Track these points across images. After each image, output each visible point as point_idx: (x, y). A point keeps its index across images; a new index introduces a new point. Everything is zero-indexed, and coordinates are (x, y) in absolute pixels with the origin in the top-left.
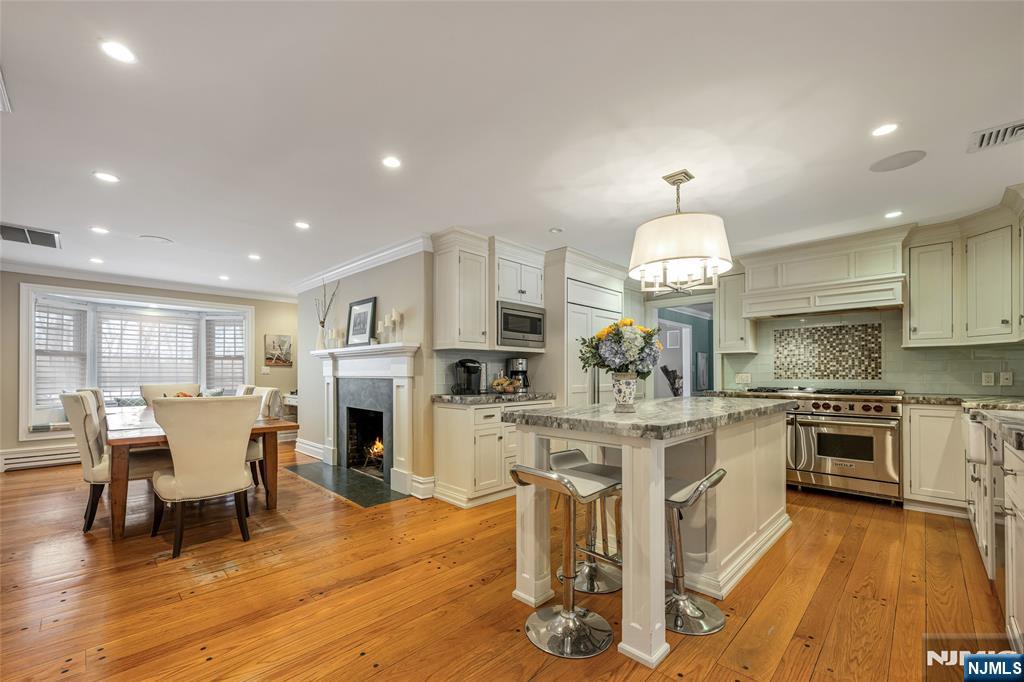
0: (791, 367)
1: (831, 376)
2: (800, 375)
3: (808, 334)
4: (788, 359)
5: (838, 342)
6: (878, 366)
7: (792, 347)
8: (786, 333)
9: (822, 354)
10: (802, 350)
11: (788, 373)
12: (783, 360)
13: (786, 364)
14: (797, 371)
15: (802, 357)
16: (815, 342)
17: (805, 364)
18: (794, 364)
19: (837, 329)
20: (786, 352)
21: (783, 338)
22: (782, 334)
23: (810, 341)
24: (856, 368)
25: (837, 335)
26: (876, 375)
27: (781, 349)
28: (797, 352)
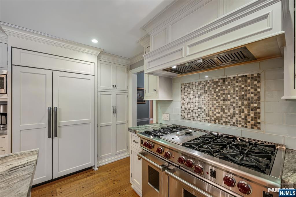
0: (190, 111)
1: (217, 121)
2: (196, 118)
3: (201, 86)
4: (189, 106)
5: (222, 92)
6: (257, 116)
7: (191, 96)
8: (188, 85)
9: (211, 102)
10: (197, 98)
11: (189, 116)
12: (186, 105)
13: (187, 109)
14: (194, 115)
15: (197, 104)
16: (205, 92)
17: (199, 110)
18: (192, 109)
19: (221, 81)
20: (188, 100)
21: (186, 89)
22: (185, 87)
23: (202, 91)
24: (237, 116)
25: (221, 86)
26: (256, 125)
27: (185, 97)
28: (194, 101)
